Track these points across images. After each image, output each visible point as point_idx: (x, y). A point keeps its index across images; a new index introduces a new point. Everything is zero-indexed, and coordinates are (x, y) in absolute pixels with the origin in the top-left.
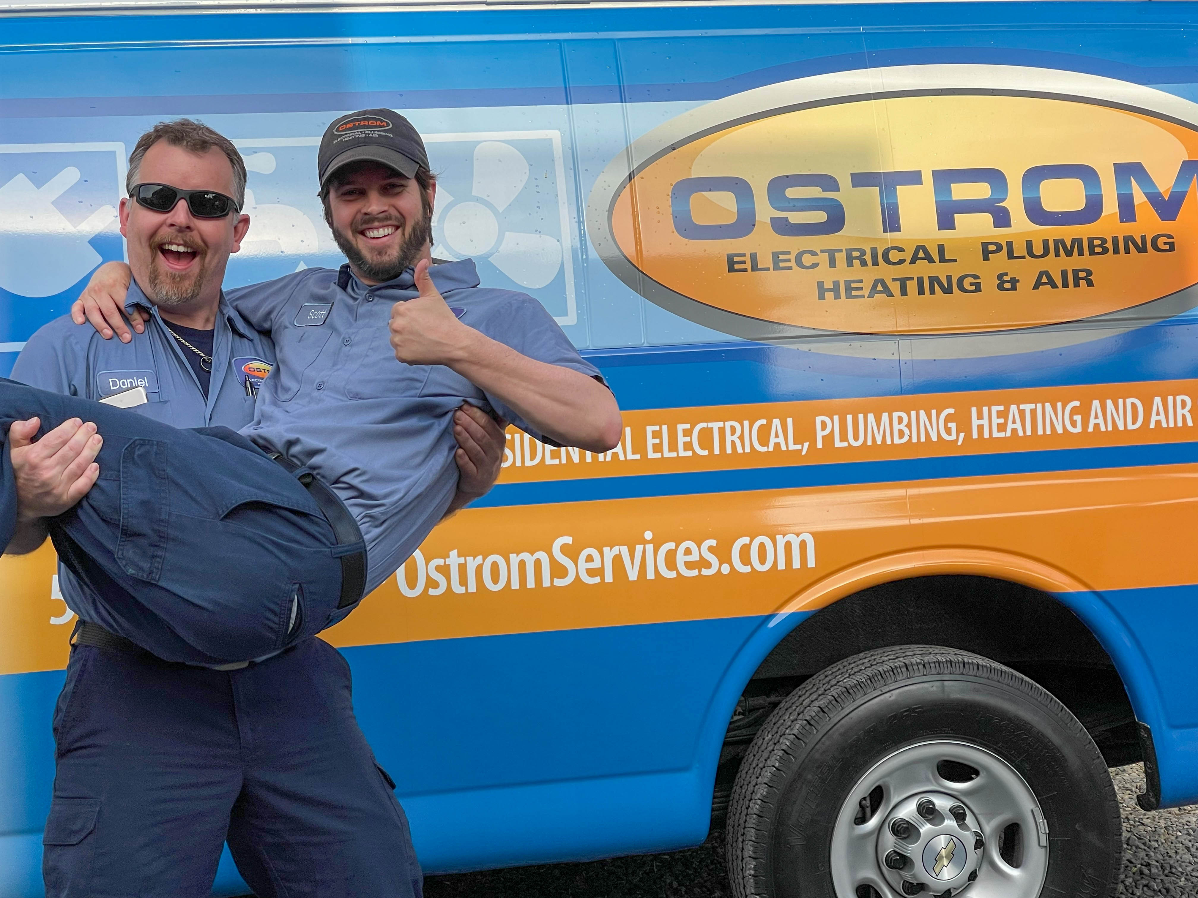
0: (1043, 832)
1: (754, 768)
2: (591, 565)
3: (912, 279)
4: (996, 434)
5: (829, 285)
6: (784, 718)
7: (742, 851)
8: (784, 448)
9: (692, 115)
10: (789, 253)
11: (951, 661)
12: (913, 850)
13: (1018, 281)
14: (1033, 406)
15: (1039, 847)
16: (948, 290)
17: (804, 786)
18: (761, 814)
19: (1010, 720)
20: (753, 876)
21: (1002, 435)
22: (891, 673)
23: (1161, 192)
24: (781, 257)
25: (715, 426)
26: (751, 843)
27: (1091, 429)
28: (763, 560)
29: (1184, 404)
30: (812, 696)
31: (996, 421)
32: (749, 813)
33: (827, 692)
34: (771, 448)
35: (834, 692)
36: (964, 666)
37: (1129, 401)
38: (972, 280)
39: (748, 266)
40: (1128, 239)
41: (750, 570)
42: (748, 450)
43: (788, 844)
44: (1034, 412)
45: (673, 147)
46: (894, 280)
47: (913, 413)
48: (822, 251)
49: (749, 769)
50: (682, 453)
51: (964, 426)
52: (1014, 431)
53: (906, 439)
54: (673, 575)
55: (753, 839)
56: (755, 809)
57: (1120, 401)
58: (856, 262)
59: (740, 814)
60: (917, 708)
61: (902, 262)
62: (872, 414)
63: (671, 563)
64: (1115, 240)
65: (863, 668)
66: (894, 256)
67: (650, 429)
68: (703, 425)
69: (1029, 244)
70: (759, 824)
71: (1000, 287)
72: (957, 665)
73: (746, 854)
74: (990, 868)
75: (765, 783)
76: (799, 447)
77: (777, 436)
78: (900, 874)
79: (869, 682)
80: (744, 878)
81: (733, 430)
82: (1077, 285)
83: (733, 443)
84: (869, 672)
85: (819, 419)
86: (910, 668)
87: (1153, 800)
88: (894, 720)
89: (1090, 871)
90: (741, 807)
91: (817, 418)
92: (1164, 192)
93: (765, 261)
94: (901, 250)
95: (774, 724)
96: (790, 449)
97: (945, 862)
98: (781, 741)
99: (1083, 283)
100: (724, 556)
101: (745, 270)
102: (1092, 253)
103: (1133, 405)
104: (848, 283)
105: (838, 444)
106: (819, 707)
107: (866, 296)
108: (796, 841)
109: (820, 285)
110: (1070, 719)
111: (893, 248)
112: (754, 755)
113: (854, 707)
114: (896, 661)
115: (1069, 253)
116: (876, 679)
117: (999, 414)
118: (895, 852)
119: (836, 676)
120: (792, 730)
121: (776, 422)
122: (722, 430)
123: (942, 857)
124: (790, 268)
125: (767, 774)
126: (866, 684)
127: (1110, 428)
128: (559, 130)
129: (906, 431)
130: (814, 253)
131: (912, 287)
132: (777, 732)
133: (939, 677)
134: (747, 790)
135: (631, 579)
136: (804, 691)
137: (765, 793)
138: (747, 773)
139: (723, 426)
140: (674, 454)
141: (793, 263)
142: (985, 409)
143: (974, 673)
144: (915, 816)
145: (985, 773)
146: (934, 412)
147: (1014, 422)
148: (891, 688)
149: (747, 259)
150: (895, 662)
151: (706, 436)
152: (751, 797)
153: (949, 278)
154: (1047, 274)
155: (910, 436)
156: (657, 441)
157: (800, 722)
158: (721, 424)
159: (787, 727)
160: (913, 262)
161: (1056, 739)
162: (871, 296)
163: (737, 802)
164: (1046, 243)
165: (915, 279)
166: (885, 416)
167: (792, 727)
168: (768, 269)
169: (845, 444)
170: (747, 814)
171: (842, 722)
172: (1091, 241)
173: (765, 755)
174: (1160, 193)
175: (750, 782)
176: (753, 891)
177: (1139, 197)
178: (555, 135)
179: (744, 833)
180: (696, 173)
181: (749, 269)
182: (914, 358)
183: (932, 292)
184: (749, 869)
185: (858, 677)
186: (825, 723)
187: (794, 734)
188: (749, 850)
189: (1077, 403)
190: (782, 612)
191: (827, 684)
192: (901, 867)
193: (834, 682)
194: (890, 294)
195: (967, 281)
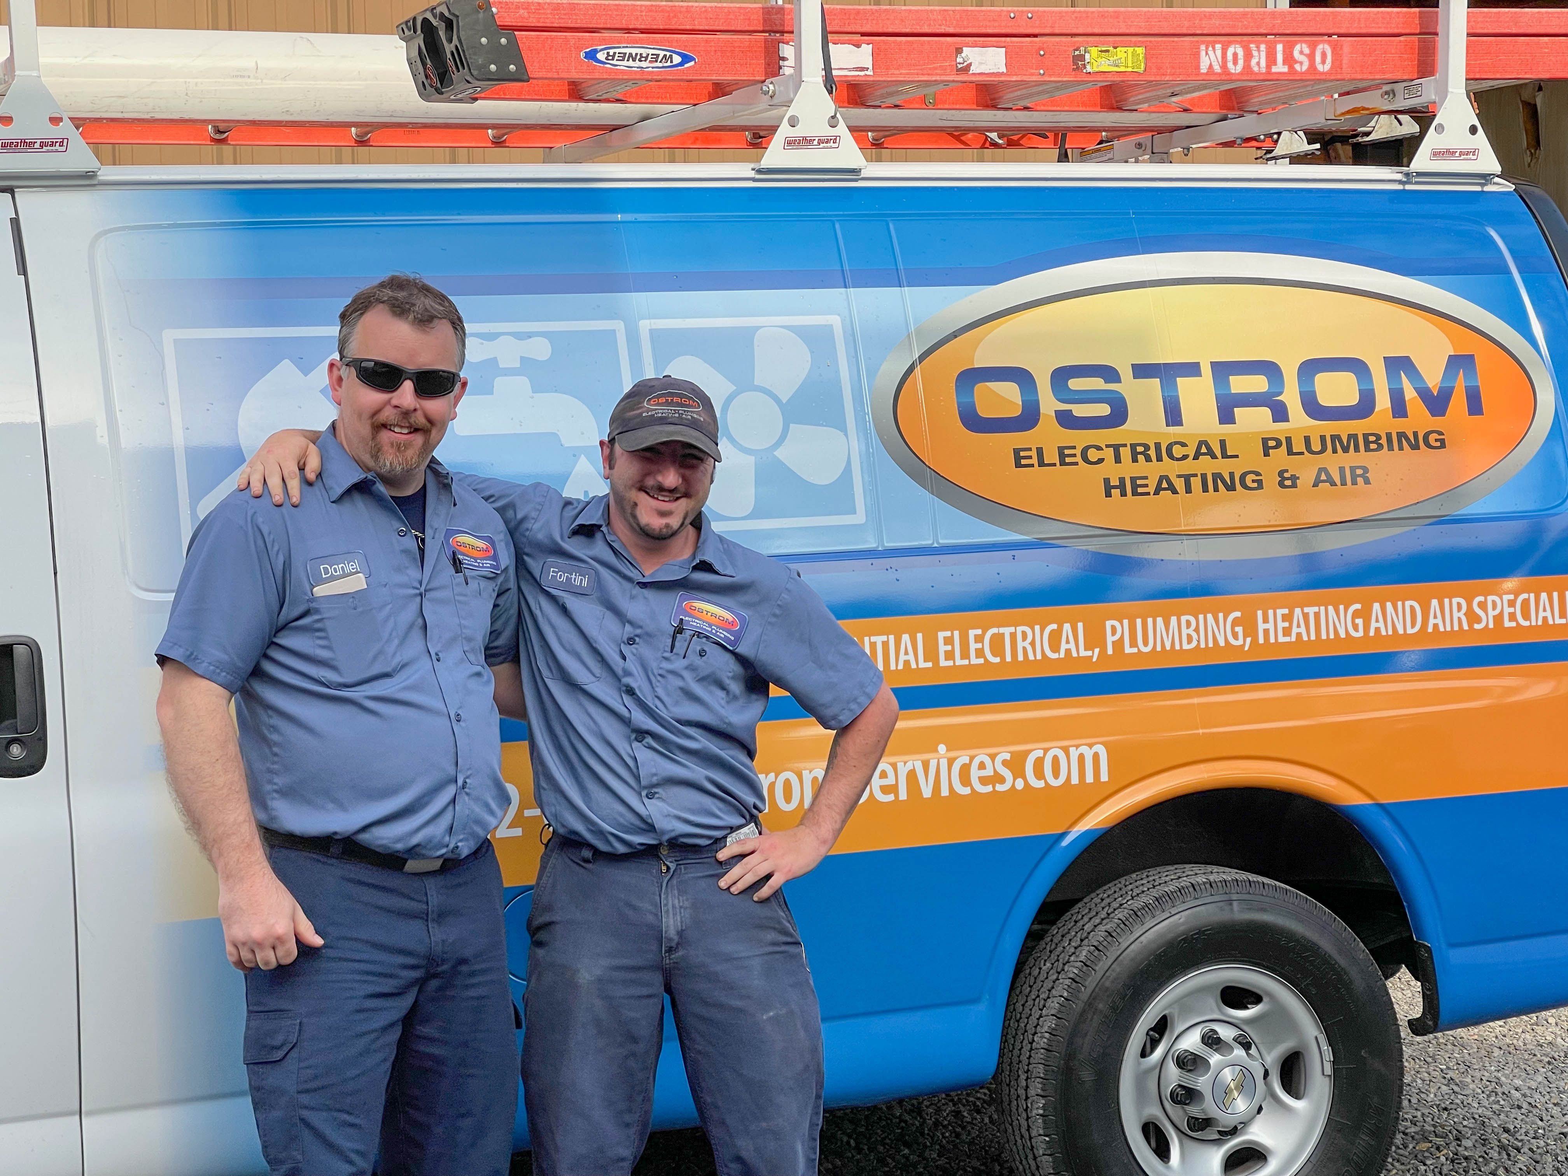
0: (1328, 1060)
1: (1034, 1000)
2: (885, 782)
3: (1195, 475)
4: (1281, 639)
5: (1115, 482)
6: (1062, 945)
7: (1026, 1090)
8: (1075, 654)
9: (971, 302)
10: (1074, 448)
11: (1237, 880)
12: (1202, 1082)
13: (1298, 478)
14: (1316, 609)
15: (1323, 1078)
16: (1231, 488)
17: (1095, 1017)
18: (1050, 1048)
19: (1297, 941)
20: (1041, 1115)
21: (1287, 639)
22: (1179, 893)
23: (1430, 386)
24: (1067, 452)
25: (1007, 631)
26: (1038, 1080)
27: (1372, 633)
28: (1056, 775)
29: (1459, 605)
30: (1093, 920)
31: (1281, 625)
33: (1112, 916)
34: (1062, 655)
35: (1120, 914)
36: (1250, 885)
37: (1408, 603)
38: (1253, 477)
39: (1035, 461)
40: (1401, 435)
41: (1043, 785)
42: (1039, 657)
43: (1080, 1079)
44: (1317, 615)
45: (955, 335)
46: (1179, 476)
47: (1201, 617)
48: (1107, 446)
49: (1027, 1001)
50: (975, 661)
51: (1251, 630)
52: (1299, 635)
53: (1194, 644)
54: (967, 791)
55: (1042, 1075)
56: (1042, 1043)
57: (1400, 604)
58: (1141, 458)
59: (1020, 1050)
60: (1205, 931)
61: (1185, 457)
62: (1161, 619)
63: (965, 779)
64: (1389, 436)
65: (1146, 889)
66: (1177, 451)
67: (941, 635)
68: (994, 630)
69: (1307, 440)
70: (1049, 1059)
71: (1281, 484)
72: (1244, 884)
73: (1032, 1092)
74: (1272, 1100)
75: (1053, 1015)
76: (1089, 653)
77: (1068, 642)
78: (1185, 1111)
79: (1157, 903)
80: (1028, 1118)
81: (1024, 636)
82: (1354, 483)
83: (1024, 649)
84: (1155, 893)
85: (1109, 624)
86: (1197, 888)
87: (1430, 1023)
88: (1184, 944)
89: (1375, 1099)
90: (1022, 1042)
91: (1107, 622)
92: (1433, 387)
93: (1052, 456)
94: (1184, 445)
95: (1051, 952)
96: (1081, 655)
97: (1236, 1094)
98: (1066, 970)
99: (1360, 480)
100: (1018, 772)
101: (1032, 465)
102: (1367, 449)
103: (1412, 607)
104: (1133, 480)
105: (1128, 650)
106: (1106, 931)
107: (1152, 493)
108: (1087, 1075)
109: (1107, 481)
110: (1353, 939)
111: (1176, 443)
112: (1031, 987)
113: (1144, 930)
114: (1180, 880)
115: (1346, 450)
116: (1164, 900)
117: (1285, 618)
118: (1180, 1086)
119: (1116, 899)
120: (1077, 956)
121: (1067, 627)
122: (1013, 636)
123: (1231, 1090)
124: (1076, 464)
125: (1054, 1005)
126: (1154, 905)
127: (1390, 633)
128: (839, 315)
129: (1195, 636)
130: (1099, 448)
131: (1196, 483)
132: (1058, 960)
133: (1225, 897)
134: (1027, 1023)
135: (925, 796)
136: (1080, 916)
137: (1053, 1025)
138: (1023, 1005)
139: (1014, 631)
140: (966, 662)
141: (1079, 459)
142: (1271, 612)
143: (1261, 893)
144: (1198, 1046)
145: (1268, 999)
146: (1221, 615)
147: (1299, 626)
148: (1180, 910)
149: (1034, 453)
150: (1180, 882)
151: (997, 641)
152: (1036, 1030)
153: (1232, 475)
154: (1325, 470)
155: (1199, 641)
156: (949, 648)
157: (1086, 948)
158: (1012, 629)
159: (1070, 954)
160: (1196, 458)
161: (1342, 962)
162: (1156, 493)
163: (1014, 1037)
164: (1323, 438)
165: (1199, 476)
166: (1174, 619)
167: (1077, 954)
168: (1054, 465)
169: (1135, 650)
170: (1032, 1049)
171: (1133, 946)
172: (1366, 436)
173: (1048, 984)
174: (1428, 388)
175: (1031, 1015)
176: (1041, 1132)
177: (1410, 393)
178: (835, 320)
179: (1028, 1070)
180: (979, 363)
181: (1036, 465)
182: (1201, 559)
183: (1216, 489)
184: (1037, 1108)
185: (1144, 899)
186: (1114, 948)
187: (1081, 961)
188: (1036, 1087)
189: (1358, 606)
190: (1075, 829)
191: (1107, 908)
192: (1187, 1102)
193: (1115, 905)
194: (1175, 492)
195: (1249, 479)
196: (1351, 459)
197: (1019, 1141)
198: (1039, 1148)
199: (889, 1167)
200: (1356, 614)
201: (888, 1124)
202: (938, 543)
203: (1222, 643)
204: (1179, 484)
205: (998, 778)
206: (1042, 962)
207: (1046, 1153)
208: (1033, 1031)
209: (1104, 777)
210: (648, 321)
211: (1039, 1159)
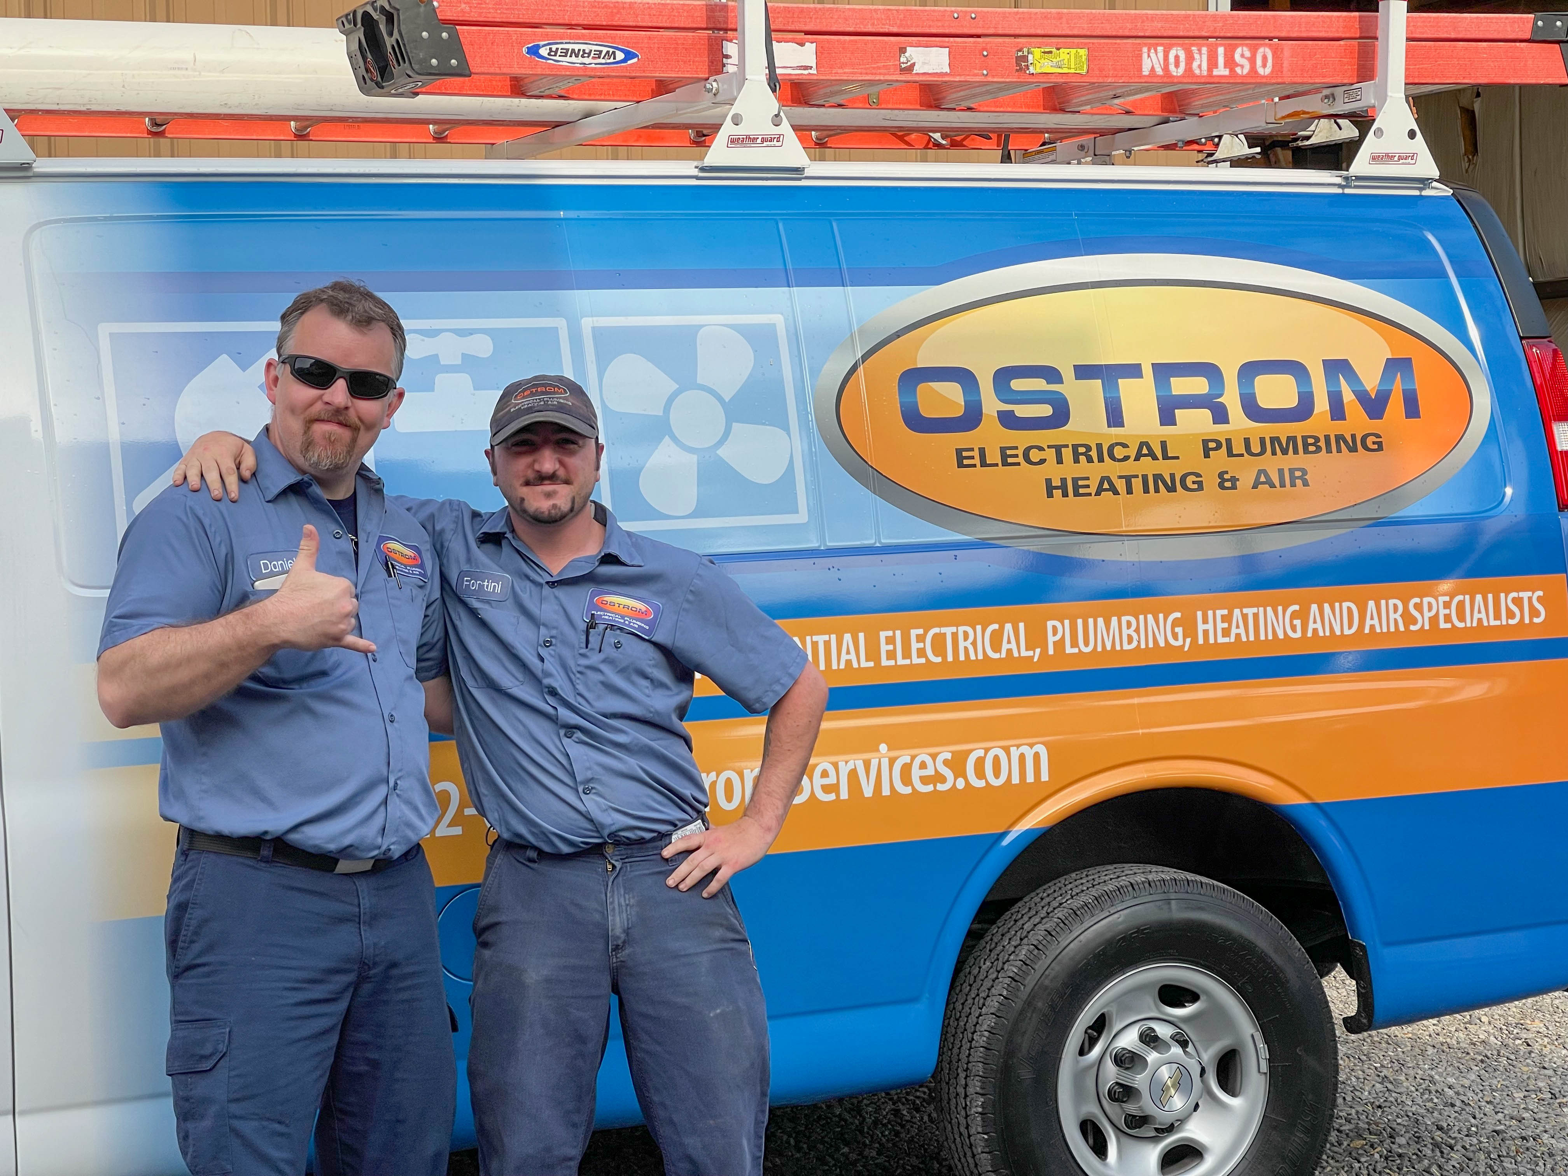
0: (1264, 1057)
1: (974, 999)
2: (826, 781)
3: (1136, 476)
4: (1221, 640)
5: (1056, 482)
6: (1002, 944)
7: (965, 1088)
8: (1016, 654)
9: (914, 302)
10: (1016, 448)
11: (1175, 879)
12: (1140, 1080)
13: (1238, 480)
14: (1255, 610)
15: (1258, 1075)
16: (1171, 489)
17: (1034, 1015)
18: (989, 1047)
19: (1235, 939)
20: (980, 1113)
21: (1226, 640)
22: (1118, 893)
23: (1368, 389)
24: (1009, 452)
25: (948, 631)
26: (977, 1078)
27: (1310, 634)
28: (997, 775)
29: (1395, 606)
30: (1033, 919)
31: (1221, 625)
32: (973, 1046)
33: (1051, 915)
34: (1003, 655)
35: (1060, 913)
36: (1188, 884)
37: (1345, 605)
38: (1193, 478)
39: (977, 461)
40: (1339, 438)
41: (984, 785)
42: (980, 657)
43: (1018, 1077)
44: (1256, 616)
45: (898, 335)
46: (1120, 477)
47: (1141, 617)
48: (1049, 447)
49: (966, 1000)
50: (916, 660)
51: (1190, 631)
52: (1238, 636)
53: (1134, 644)
54: (908, 790)
55: (981, 1073)
56: (981, 1041)
57: (1337, 605)
58: (1082, 458)
59: (959, 1048)
60: (1144, 929)
61: (1126, 458)
62: (1102, 619)
63: (906, 777)
64: (1327, 438)
65: (1085, 888)
66: (1119, 452)
67: (883, 635)
68: (936, 630)
69: (1247, 441)
70: (988, 1057)
71: (1221, 486)
72: (1182, 882)
73: (971, 1090)
74: (1208, 1098)
75: (992, 1014)
76: (1030, 653)
77: (1009, 642)
78: (1122, 1108)
79: (1096, 902)
80: (967, 1116)
81: (966, 634)
82: (1293, 485)
83: (966, 649)
84: (1094, 892)
85: (1050, 624)
86: (1136, 887)
87: (1365, 1021)
88: (1122, 943)
89: (1310, 1097)
90: (961, 1041)
91: (1048, 623)
92: (1371, 390)
93: (993, 456)
94: (1125, 446)
95: (991, 951)
96: (1022, 655)
97: (1173, 1091)
98: (1005, 969)
99: (1299, 482)
100: (959, 771)
101: (975, 466)
102: (1306, 451)
103: (1349, 609)
104: (1075, 480)
105: (1069, 650)
106: (1045, 930)
107: (1093, 494)
108: (1026, 1073)
109: (1048, 482)
110: (1289, 938)
111: (1117, 444)
112: (971, 985)
113: (1083, 929)
114: (1119, 879)
115: (1285, 452)
116: (1103, 899)
117: (1224, 619)
118: (1117, 1083)
119: (1055, 898)
120: (1017, 955)
121: (1008, 627)
122: (955, 636)
123: (1168, 1088)
124: (1018, 464)
125: (993, 1004)
126: (1093, 904)
127: (1328, 634)
128: (782, 314)
129: (1135, 636)
130: (1041, 449)
131: (1137, 484)
132: (998, 959)
133: (1163, 896)
134: (967, 1022)
135: (866, 796)
136: (1020, 916)
137: (993, 1024)
138: (963, 1004)
139: (955, 631)
140: (907, 662)
141: (1020, 459)
142: (1210, 613)
143: (1198, 891)
144: (1136, 1044)
145: (1205, 997)
146: (1161, 616)
147: (1238, 627)
148: (1119, 909)
149: (976, 453)
150: (1120, 882)
151: (939, 641)
152: (975, 1029)
153: (1172, 476)
154: (1264, 472)
155: (1139, 642)
156: (891, 647)
157: (1026, 947)
158: (954, 629)
159: (1010, 953)
160: (1137, 459)
161: (1278, 960)
162: (1098, 493)
163: (953, 1036)
164: (1262, 441)
165: (1140, 477)
166: (1114, 620)
167: (1017, 953)
168: (997, 465)
169: (1076, 650)
170: (971, 1048)
171: (1072, 945)
172: (1304, 438)
173: (987, 983)
174: (1366, 391)
175: (970, 1014)
176: (980, 1130)
177: (1348, 396)
178: (778, 320)
179: (967, 1068)
180: (922, 363)
181: (978, 465)
182: (1142, 559)
183: (1157, 490)
184: (976, 1106)
185: (1083, 898)
186: (1053, 947)
187: (1020, 960)
188: (975, 1086)
189: (1296, 607)
190: (1016, 829)
191: (1047, 907)
192: (1125, 1100)
193: (1055, 904)
194: (1116, 493)
195: (1190, 480)
196: (1290, 461)
197: (958, 1139)
198: (978, 1146)
199: (829, 1166)
200: (1294, 615)
201: (828, 1123)
202: (880, 542)
203: (1162, 644)
204: (1121, 485)
205: (939, 778)
206: (982, 960)
207: (985, 1150)
208: (973, 1030)
209: (1045, 777)
210: (590, 319)
211: (977, 1157)
